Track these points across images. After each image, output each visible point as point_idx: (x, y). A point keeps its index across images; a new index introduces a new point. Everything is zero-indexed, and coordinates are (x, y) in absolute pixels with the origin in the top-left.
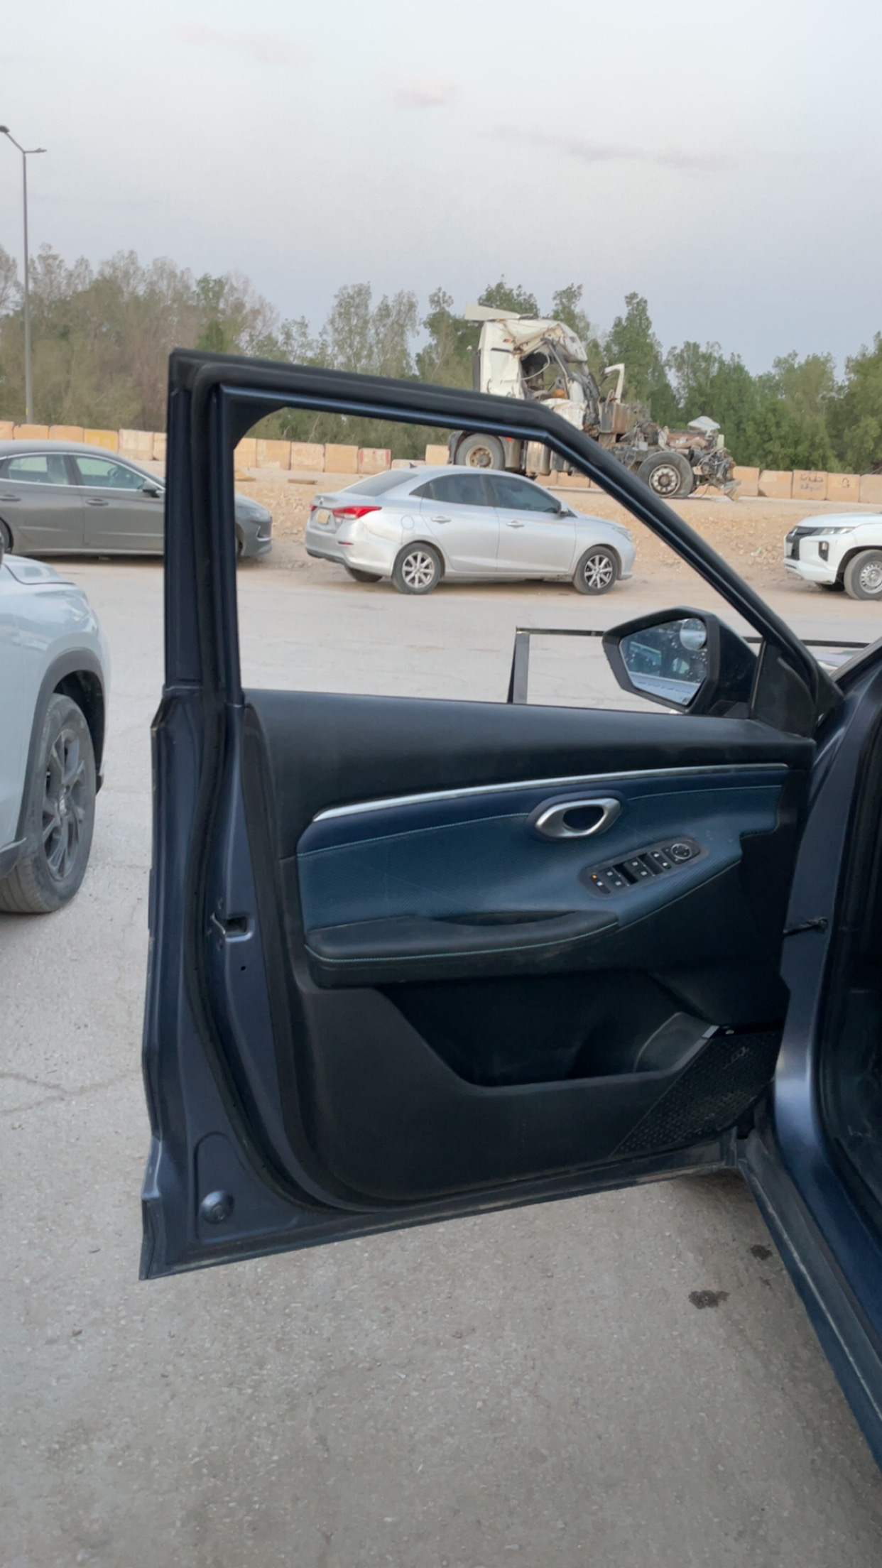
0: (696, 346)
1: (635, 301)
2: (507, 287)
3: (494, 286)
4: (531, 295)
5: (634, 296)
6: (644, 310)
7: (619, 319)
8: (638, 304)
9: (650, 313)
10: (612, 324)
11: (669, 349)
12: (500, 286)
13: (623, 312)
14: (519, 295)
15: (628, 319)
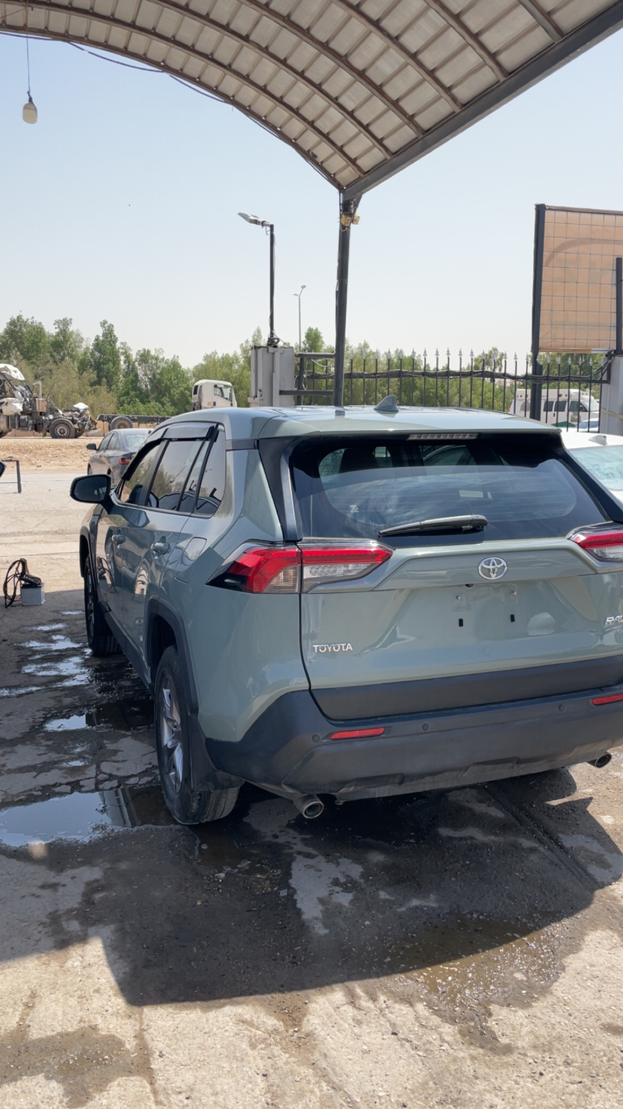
0: (149, 352)
1: (106, 325)
2: (24, 318)
3: (15, 317)
4: (40, 323)
5: (105, 322)
6: (112, 330)
7: (98, 336)
8: (109, 326)
9: (115, 333)
10: (94, 339)
11: (136, 352)
12: (19, 318)
13: (100, 332)
14: (32, 323)
15: (103, 336)
